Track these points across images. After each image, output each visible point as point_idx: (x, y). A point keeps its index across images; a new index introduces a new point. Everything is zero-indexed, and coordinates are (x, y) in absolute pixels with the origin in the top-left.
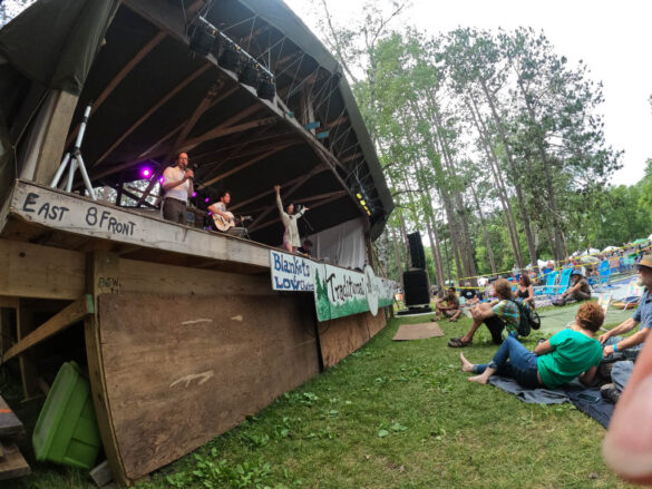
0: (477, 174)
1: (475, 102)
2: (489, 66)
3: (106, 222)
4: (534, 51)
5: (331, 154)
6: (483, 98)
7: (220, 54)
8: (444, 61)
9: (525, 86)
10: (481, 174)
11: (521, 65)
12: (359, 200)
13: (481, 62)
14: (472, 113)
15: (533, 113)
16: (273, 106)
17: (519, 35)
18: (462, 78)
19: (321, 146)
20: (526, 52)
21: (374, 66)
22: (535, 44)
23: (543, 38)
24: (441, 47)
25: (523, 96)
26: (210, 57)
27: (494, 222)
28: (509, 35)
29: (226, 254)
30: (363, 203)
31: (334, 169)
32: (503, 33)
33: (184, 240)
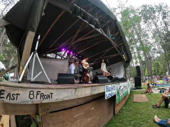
0: (152, 46)
1: (150, 25)
2: (153, 15)
3: (39, 96)
4: (165, 10)
5: (115, 44)
6: (152, 24)
7: (82, 16)
8: (141, 14)
9: (164, 20)
10: (153, 46)
11: (162, 14)
12: (123, 57)
13: (151, 14)
14: (150, 29)
15: (167, 28)
16: (99, 30)
17: (160, 5)
18: (146, 19)
19: (113, 42)
20: (163, 10)
21: (123, 17)
22: (165, 7)
23: (167, 6)
24: (140, 10)
25: (164, 23)
26: (79, 17)
27: (157, 60)
28: (157, 5)
29: (91, 93)
30: (124, 57)
31: (116, 48)
32: (156, 5)
33: (75, 93)
